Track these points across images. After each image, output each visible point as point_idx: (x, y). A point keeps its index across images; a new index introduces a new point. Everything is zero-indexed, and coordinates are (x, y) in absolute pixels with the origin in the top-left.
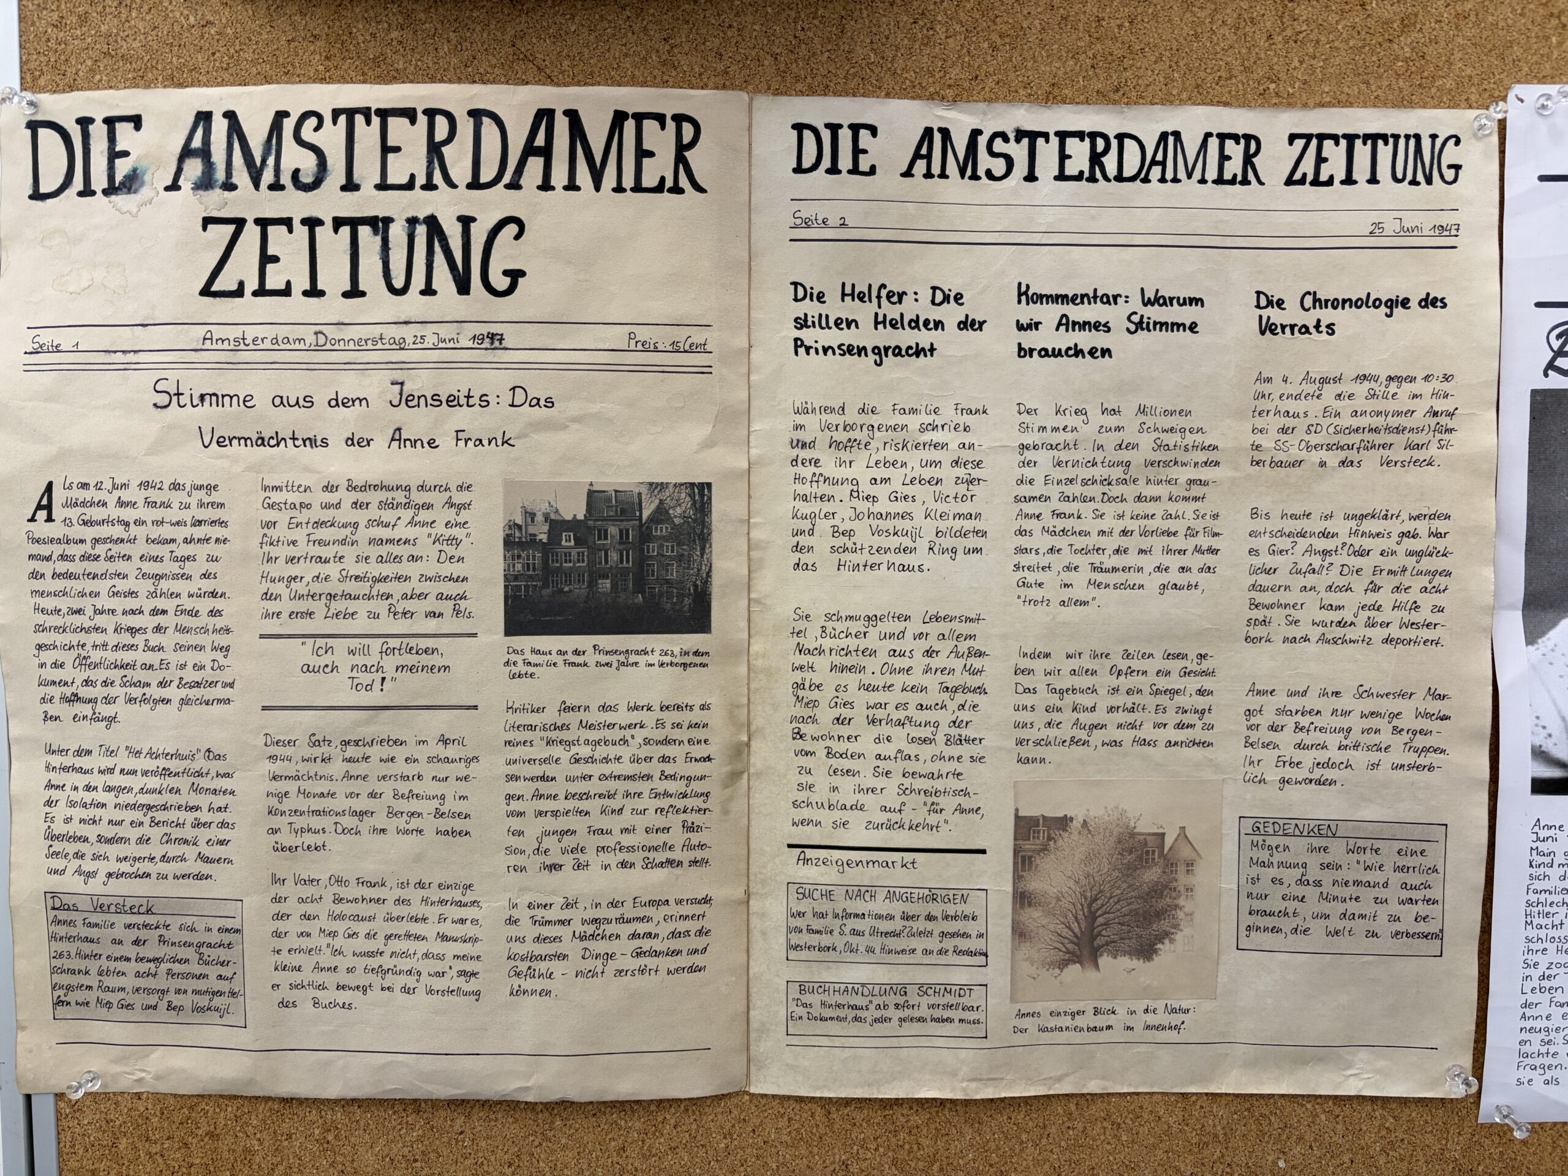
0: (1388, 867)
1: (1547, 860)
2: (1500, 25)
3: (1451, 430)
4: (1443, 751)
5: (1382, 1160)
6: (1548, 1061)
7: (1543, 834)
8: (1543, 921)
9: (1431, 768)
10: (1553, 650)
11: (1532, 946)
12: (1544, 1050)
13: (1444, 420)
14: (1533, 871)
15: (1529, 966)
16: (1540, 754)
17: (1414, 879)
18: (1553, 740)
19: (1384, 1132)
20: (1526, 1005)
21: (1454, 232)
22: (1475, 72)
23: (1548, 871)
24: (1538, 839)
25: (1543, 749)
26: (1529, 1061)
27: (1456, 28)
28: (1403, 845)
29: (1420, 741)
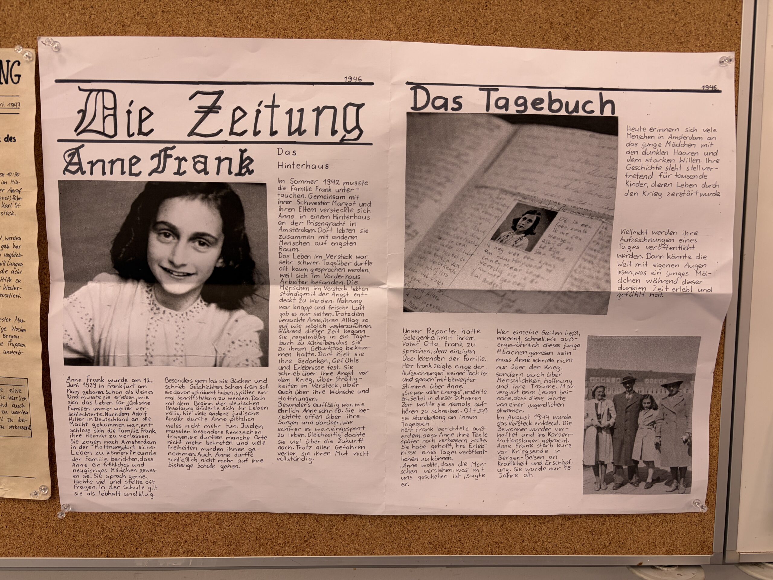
0: (6, 397)
1: (75, 395)
2: (41, 8)
3: (19, 199)
4: (24, 345)
5: (20, 527)
6: (88, 485)
7: (72, 383)
8: (78, 423)
9: (19, 353)
10: (75, 300)
11: (74, 433)
12: (85, 480)
13: (16, 194)
14: (70, 400)
15: (74, 442)
16: (67, 347)
17: (18, 403)
18: (73, 341)
19: (20, 514)
20: (74, 460)
21: (18, 107)
22: (30, 31)
23: (77, 400)
24: (70, 385)
25: (68, 345)
26: (79, 484)
27: (20, 9)
28: (12, 387)
29: (14, 341)
